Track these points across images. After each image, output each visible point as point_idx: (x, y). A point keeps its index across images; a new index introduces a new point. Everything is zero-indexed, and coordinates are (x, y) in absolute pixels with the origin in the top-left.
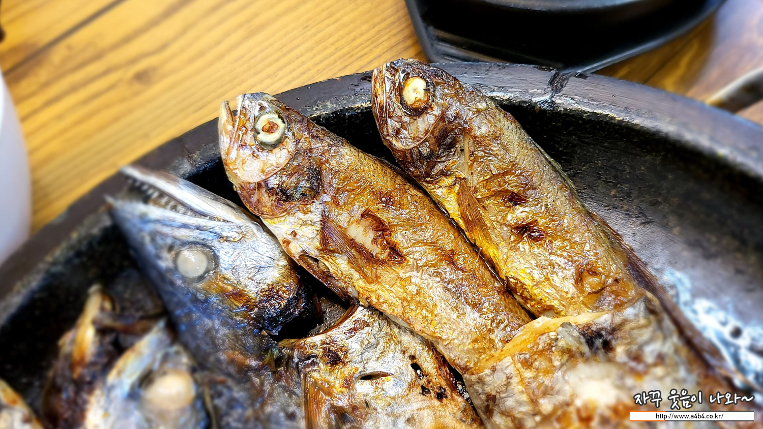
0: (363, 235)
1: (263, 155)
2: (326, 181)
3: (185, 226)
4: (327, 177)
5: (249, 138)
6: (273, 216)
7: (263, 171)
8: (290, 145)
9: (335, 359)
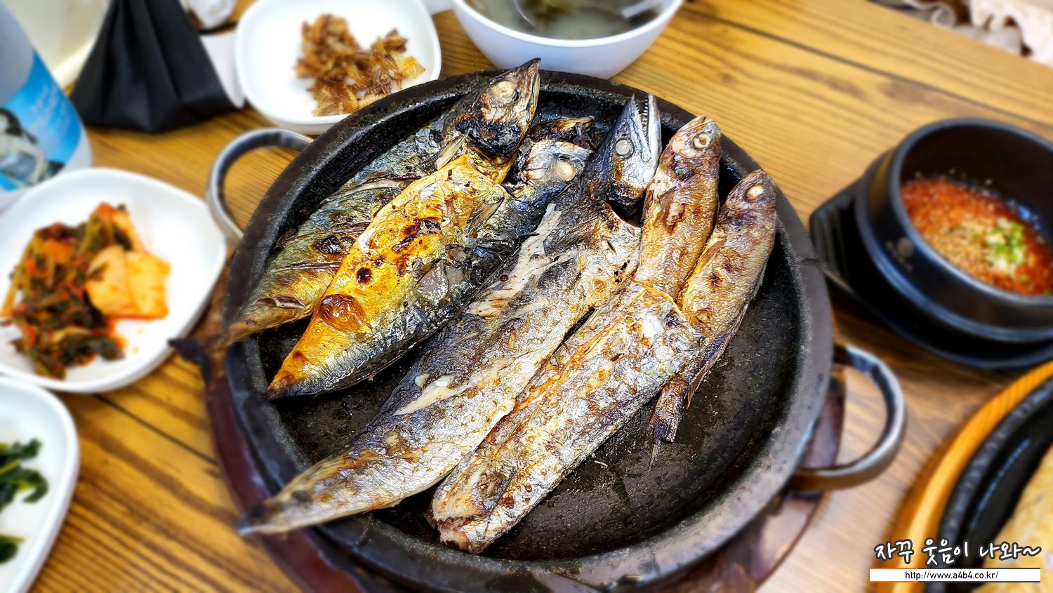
0: (674, 210)
1: (688, 146)
2: (691, 180)
3: (638, 134)
4: (693, 179)
5: (693, 135)
6: (662, 168)
7: (680, 150)
8: (700, 154)
9: (611, 226)
